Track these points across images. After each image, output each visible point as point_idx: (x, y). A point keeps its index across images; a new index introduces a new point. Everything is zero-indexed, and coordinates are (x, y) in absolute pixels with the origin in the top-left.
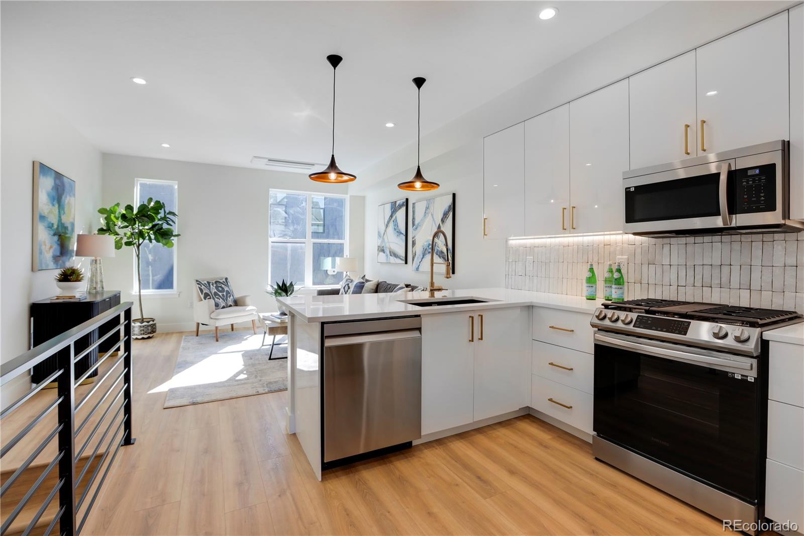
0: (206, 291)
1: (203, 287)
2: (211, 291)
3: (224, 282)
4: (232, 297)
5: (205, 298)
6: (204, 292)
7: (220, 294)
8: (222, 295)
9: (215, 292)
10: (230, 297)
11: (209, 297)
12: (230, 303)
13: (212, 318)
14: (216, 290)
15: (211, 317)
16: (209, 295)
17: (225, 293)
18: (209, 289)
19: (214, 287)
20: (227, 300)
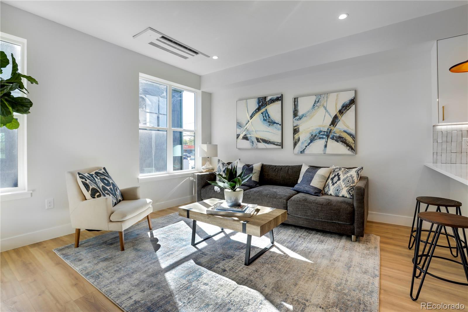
0: (94, 187)
1: (88, 181)
2: (98, 185)
3: (104, 173)
4: (118, 191)
5: (93, 196)
6: (91, 187)
7: (108, 188)
8: (110, 188)
9: (102, 186)
10: (117, 190)
11: (98, 194)
12: (120, 198)
13: (111, 221)
14: (103, 184)
15: (111, 219)
16: (98, 191)
17: (111, 187)
18: (96, 183)
19: (99, 180)
20: (116, 195)
